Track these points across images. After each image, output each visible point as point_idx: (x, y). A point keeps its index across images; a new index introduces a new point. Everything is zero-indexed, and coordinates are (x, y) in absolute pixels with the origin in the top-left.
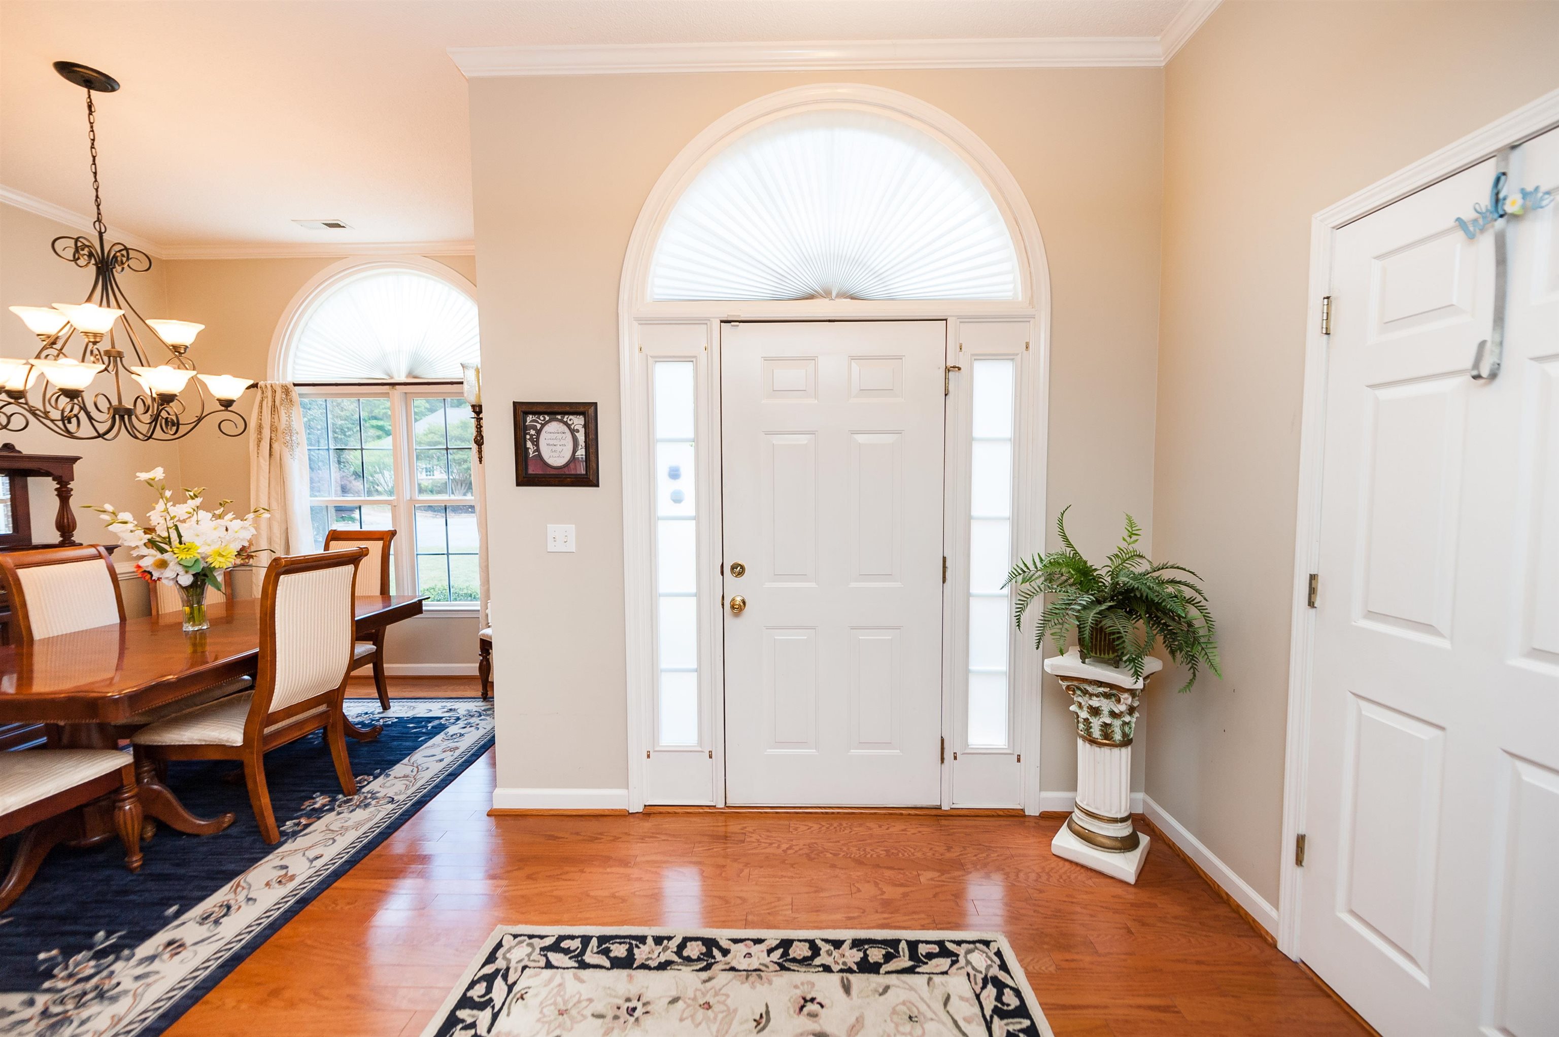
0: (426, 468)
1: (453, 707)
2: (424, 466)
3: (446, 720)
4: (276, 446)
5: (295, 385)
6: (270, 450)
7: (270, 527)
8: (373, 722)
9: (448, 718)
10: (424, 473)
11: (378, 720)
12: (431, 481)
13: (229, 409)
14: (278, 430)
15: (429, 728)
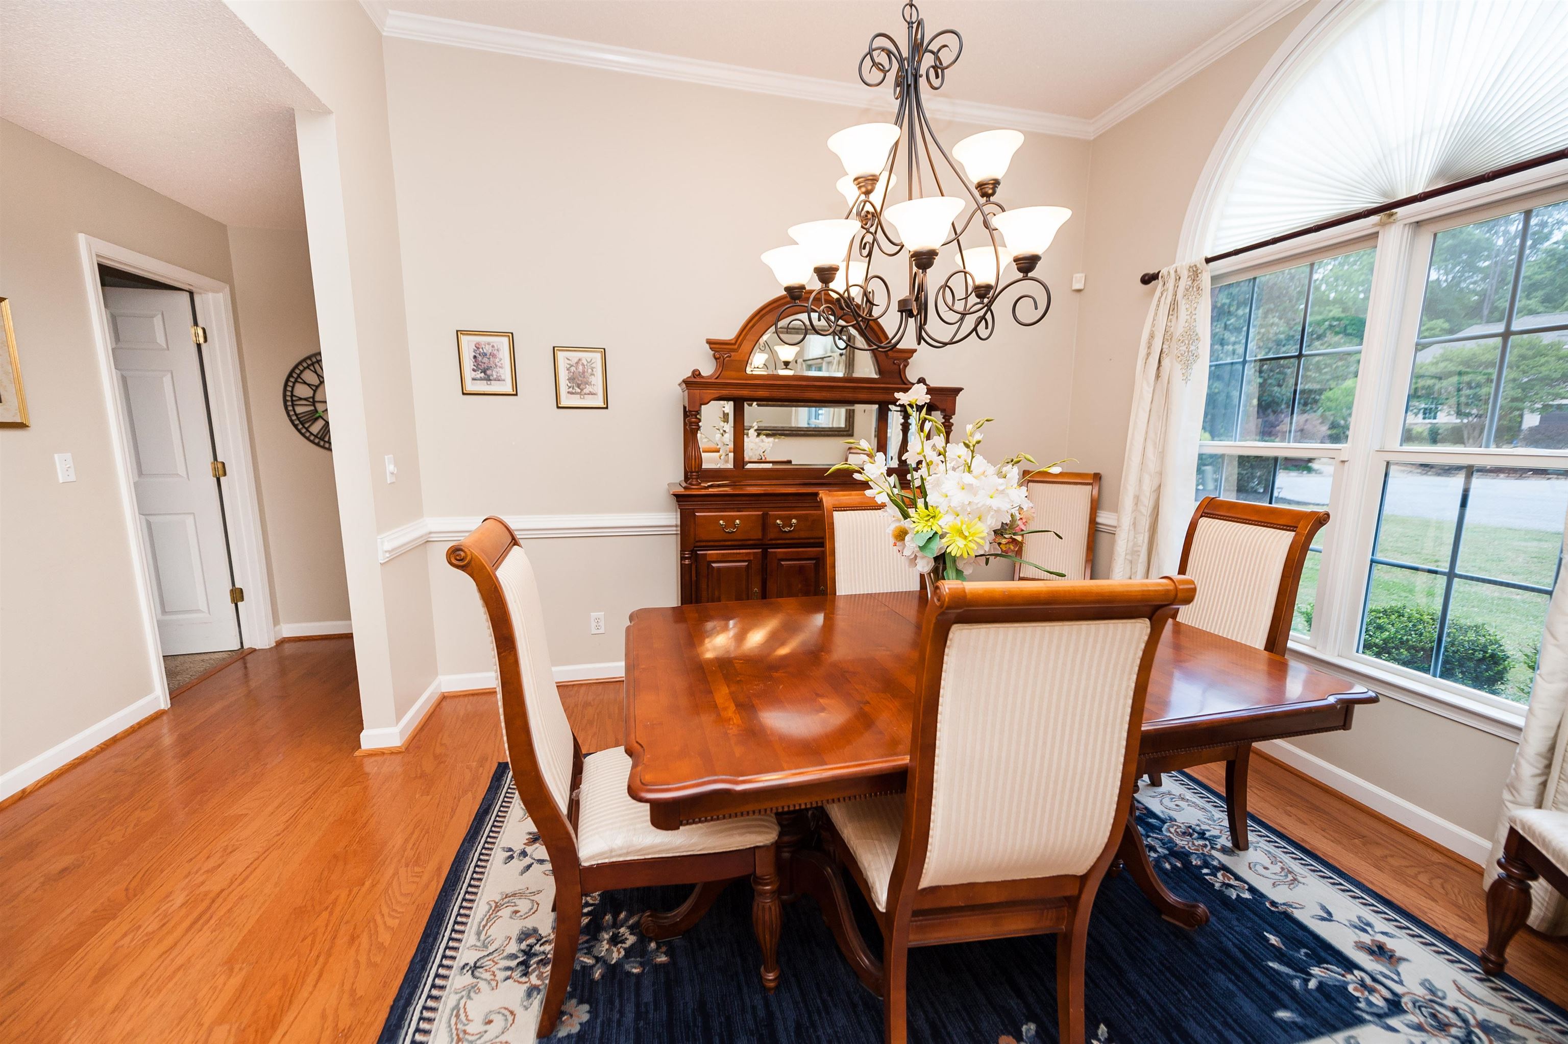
0: (1426, 409)
1: (1390, 944)
2: (1423, 406)
3: (1363, 985)
4: (1166, 362)
5: (1208, 261)
6: (1158, 368)
7: (1140, 481)
8: (1205, 871)
9: (1368, 981)
10: (1421, 415)
11: (1214, 871)
12: (1429, 426)
13: (1030, 275)
14: (1173, 339)
15: (1312, 984)
